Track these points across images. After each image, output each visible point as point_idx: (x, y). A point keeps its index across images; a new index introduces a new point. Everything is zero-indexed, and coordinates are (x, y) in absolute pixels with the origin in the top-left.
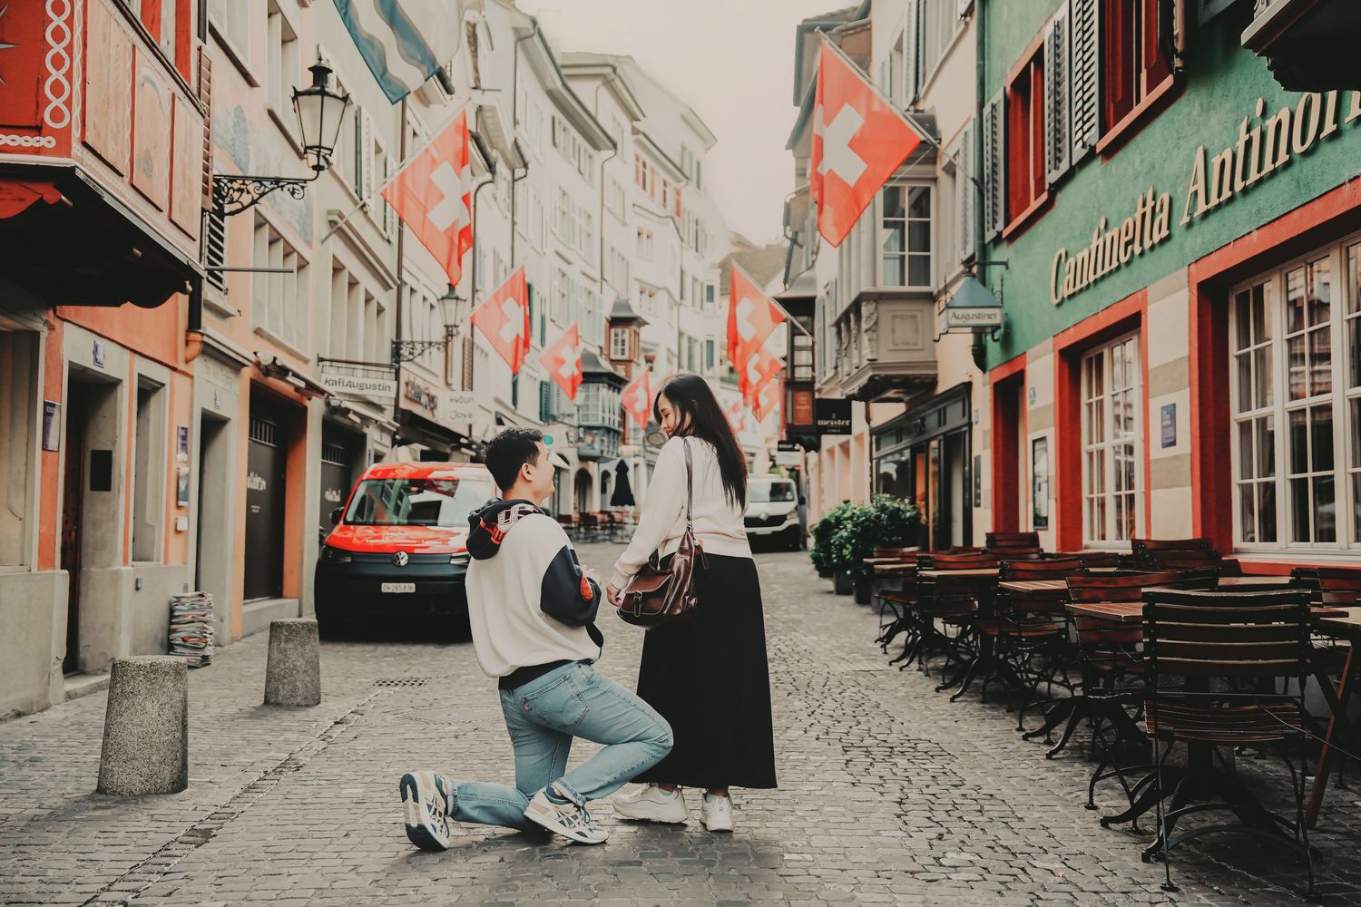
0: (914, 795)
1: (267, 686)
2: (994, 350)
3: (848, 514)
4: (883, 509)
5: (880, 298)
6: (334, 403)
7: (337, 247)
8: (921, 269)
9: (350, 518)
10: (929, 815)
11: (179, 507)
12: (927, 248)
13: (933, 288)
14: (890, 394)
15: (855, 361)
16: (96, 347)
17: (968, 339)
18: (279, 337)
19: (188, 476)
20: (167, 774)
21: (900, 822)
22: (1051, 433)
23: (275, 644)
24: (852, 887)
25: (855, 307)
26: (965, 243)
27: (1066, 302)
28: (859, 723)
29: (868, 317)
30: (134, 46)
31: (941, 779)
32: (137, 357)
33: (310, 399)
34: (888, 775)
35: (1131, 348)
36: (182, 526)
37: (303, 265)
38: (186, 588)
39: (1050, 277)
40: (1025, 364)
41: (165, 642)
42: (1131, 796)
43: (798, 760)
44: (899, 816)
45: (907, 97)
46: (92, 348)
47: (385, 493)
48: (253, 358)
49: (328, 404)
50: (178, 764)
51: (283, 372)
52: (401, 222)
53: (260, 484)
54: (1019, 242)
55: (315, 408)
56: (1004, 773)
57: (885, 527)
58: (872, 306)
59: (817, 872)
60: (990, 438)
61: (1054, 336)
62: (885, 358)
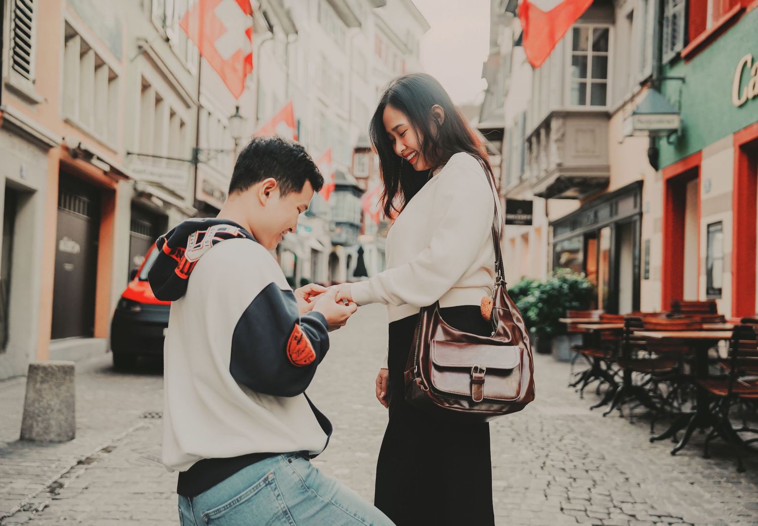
1: (23, 424)
2: (667, 152)
3: (535, 285)
4: (565, 281)
5: (566, 115)
6: (141, 187)
7: (145, 68)
8: (601, 92)
9: (143, 275)
12: (604, 75)
13: (609, 107)
14: (570, 193)
15: (544, 166)
17: (643, 143)
18: (90, 130)
22: (728, 218)
23: (31, 385)
25: (546, 124)
26: (643, 66)
27: (750, 104)
29: (556, 131)
33: (117, 182)
37: (113, 78)
39: (732, 83)
40: (700, 160)
48: (60, 141)
49: (135, 189)
51: (88, 156)
52: (201, 56)
53: (72, 247)
54: (697, 60)
57: (566, 295)
58: (560, 122)
60: (660, 225)
61: (735, 134)
62: (570, 163)
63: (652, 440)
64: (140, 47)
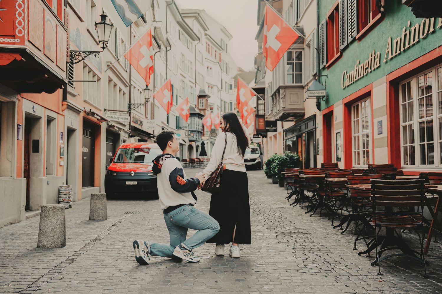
0: (298, 246)
1: (90, 214)
2: (323, 104)
3: (276, 158)
4: (288, 156)
5: (286, 87)
6: (110, 124)
7: (110, 73)
8: (299, 78)
9: (115, 161)
10: (303, 252)
11: (61, 158)
12: (301, 71)
13: (303, 84)
14: (290, 119)
15: (278, 108)
16: (33, 106)
17: (315, 101)
18: (92, 103)
19: (63, 148)
20: (59, 242)
21: (293, 255)
22: (342, 131)
23: (92, 201)
24: (278, 275)
25: (278, 90)
26: (314, 69)
27: (347, 88)
28: (280, 224)
29: (282, 94)
30: (44, 9)
31: (307, 241)
32: (46, 110)
33: (102, 123)
34: (290, 240)
35: (368, 102)
36: (62, 164)
37: (99, 79)
38: (63, 184)
39: (341, 80)
40: (333, 109)
41: (57, 201)
42: (368, 245)
43: (260, 235)
44: (293, 253)
45: (294, 22)
46: (32, 107)
47: (126, 153)
48: (83, 109)
49: (108, 124)
50: (63, 238)
51: (93, 114)
52: (130, 65)
53: (86, 150)
54: (331, 69)
55: (104, 126)
56: (327, 239)
57: (288, 162)
58: (283, 90)
59: (267, 270)
60: (322, 132)
61: (343, 99)
62: (288, 107)
63: (306, 213)
64: (108, 66)
